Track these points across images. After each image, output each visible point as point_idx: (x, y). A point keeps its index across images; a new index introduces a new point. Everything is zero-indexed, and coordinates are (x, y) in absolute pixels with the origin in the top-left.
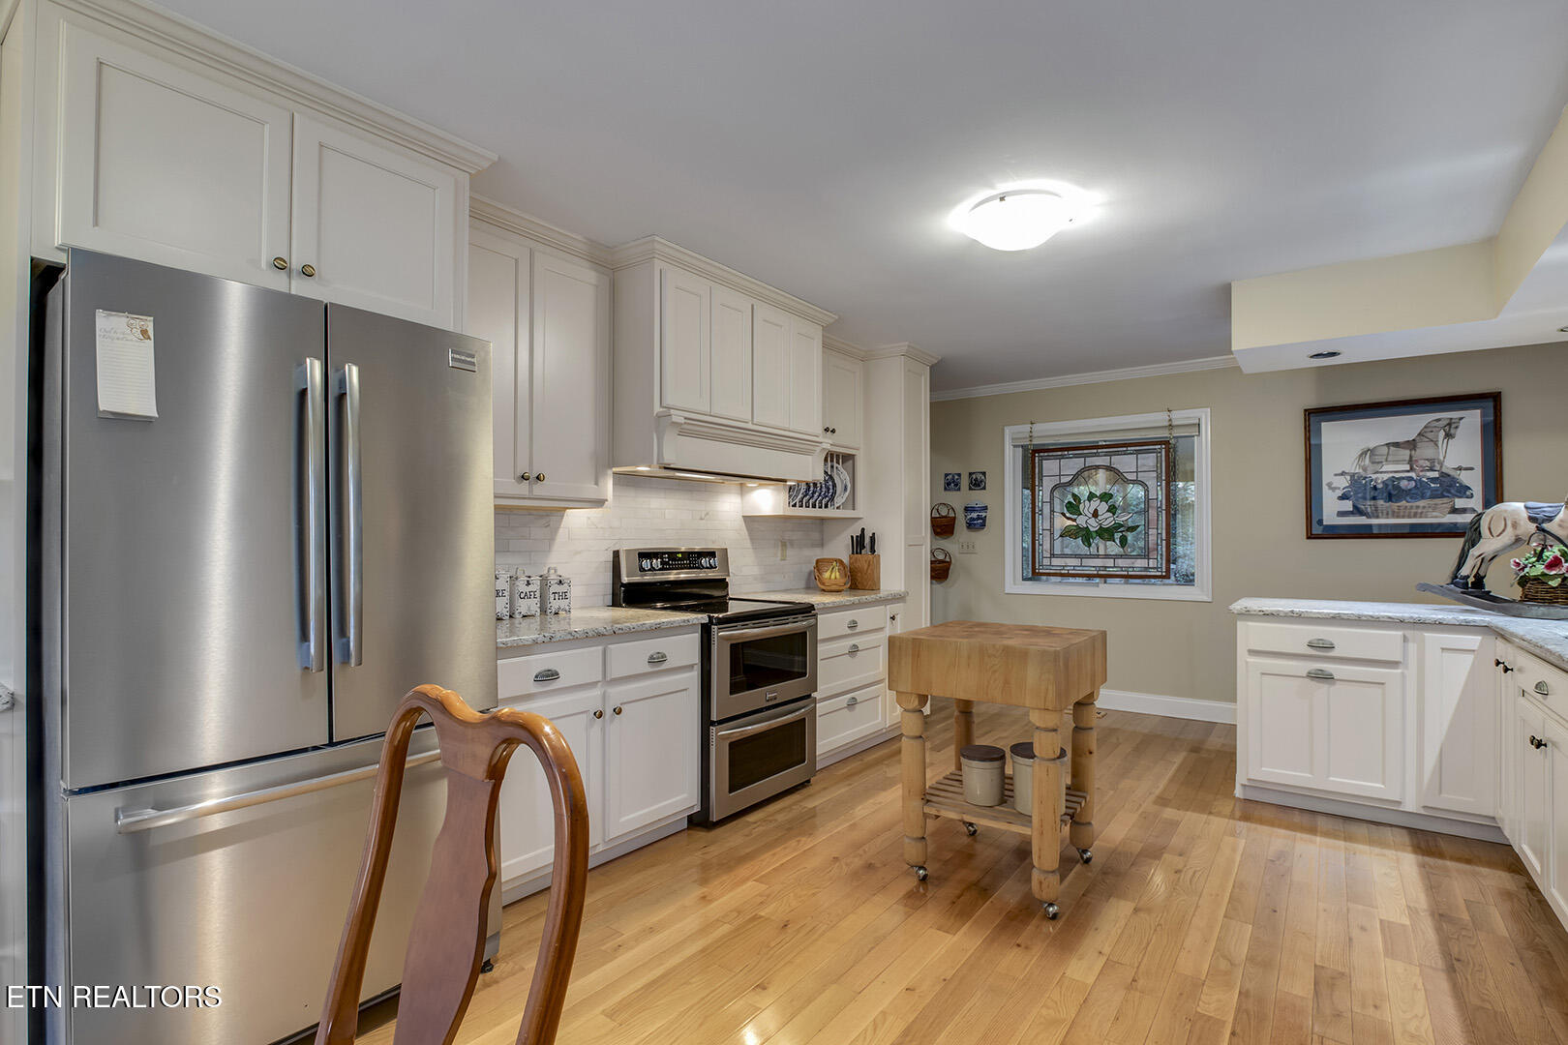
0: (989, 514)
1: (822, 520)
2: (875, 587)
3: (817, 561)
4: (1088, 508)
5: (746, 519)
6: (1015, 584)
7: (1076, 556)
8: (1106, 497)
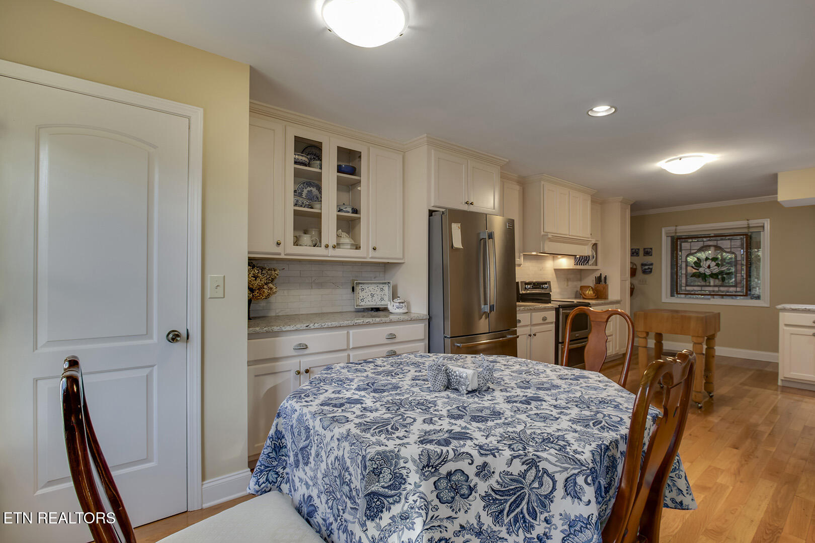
0: (653, 267)
1: (581, 270)
2: (606, 298)
3: (581, 287)
4: (705, 264)
5: (556, 270)
6: (667, 298)
7: (698, 286)
8: (714, 259)
